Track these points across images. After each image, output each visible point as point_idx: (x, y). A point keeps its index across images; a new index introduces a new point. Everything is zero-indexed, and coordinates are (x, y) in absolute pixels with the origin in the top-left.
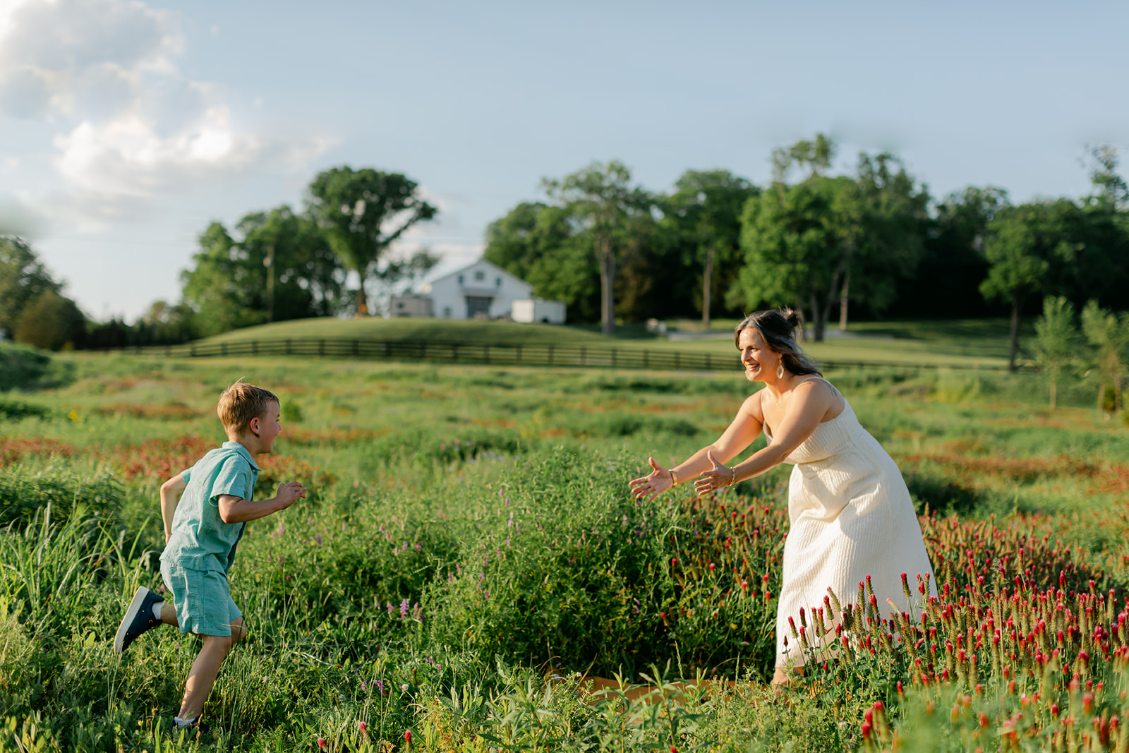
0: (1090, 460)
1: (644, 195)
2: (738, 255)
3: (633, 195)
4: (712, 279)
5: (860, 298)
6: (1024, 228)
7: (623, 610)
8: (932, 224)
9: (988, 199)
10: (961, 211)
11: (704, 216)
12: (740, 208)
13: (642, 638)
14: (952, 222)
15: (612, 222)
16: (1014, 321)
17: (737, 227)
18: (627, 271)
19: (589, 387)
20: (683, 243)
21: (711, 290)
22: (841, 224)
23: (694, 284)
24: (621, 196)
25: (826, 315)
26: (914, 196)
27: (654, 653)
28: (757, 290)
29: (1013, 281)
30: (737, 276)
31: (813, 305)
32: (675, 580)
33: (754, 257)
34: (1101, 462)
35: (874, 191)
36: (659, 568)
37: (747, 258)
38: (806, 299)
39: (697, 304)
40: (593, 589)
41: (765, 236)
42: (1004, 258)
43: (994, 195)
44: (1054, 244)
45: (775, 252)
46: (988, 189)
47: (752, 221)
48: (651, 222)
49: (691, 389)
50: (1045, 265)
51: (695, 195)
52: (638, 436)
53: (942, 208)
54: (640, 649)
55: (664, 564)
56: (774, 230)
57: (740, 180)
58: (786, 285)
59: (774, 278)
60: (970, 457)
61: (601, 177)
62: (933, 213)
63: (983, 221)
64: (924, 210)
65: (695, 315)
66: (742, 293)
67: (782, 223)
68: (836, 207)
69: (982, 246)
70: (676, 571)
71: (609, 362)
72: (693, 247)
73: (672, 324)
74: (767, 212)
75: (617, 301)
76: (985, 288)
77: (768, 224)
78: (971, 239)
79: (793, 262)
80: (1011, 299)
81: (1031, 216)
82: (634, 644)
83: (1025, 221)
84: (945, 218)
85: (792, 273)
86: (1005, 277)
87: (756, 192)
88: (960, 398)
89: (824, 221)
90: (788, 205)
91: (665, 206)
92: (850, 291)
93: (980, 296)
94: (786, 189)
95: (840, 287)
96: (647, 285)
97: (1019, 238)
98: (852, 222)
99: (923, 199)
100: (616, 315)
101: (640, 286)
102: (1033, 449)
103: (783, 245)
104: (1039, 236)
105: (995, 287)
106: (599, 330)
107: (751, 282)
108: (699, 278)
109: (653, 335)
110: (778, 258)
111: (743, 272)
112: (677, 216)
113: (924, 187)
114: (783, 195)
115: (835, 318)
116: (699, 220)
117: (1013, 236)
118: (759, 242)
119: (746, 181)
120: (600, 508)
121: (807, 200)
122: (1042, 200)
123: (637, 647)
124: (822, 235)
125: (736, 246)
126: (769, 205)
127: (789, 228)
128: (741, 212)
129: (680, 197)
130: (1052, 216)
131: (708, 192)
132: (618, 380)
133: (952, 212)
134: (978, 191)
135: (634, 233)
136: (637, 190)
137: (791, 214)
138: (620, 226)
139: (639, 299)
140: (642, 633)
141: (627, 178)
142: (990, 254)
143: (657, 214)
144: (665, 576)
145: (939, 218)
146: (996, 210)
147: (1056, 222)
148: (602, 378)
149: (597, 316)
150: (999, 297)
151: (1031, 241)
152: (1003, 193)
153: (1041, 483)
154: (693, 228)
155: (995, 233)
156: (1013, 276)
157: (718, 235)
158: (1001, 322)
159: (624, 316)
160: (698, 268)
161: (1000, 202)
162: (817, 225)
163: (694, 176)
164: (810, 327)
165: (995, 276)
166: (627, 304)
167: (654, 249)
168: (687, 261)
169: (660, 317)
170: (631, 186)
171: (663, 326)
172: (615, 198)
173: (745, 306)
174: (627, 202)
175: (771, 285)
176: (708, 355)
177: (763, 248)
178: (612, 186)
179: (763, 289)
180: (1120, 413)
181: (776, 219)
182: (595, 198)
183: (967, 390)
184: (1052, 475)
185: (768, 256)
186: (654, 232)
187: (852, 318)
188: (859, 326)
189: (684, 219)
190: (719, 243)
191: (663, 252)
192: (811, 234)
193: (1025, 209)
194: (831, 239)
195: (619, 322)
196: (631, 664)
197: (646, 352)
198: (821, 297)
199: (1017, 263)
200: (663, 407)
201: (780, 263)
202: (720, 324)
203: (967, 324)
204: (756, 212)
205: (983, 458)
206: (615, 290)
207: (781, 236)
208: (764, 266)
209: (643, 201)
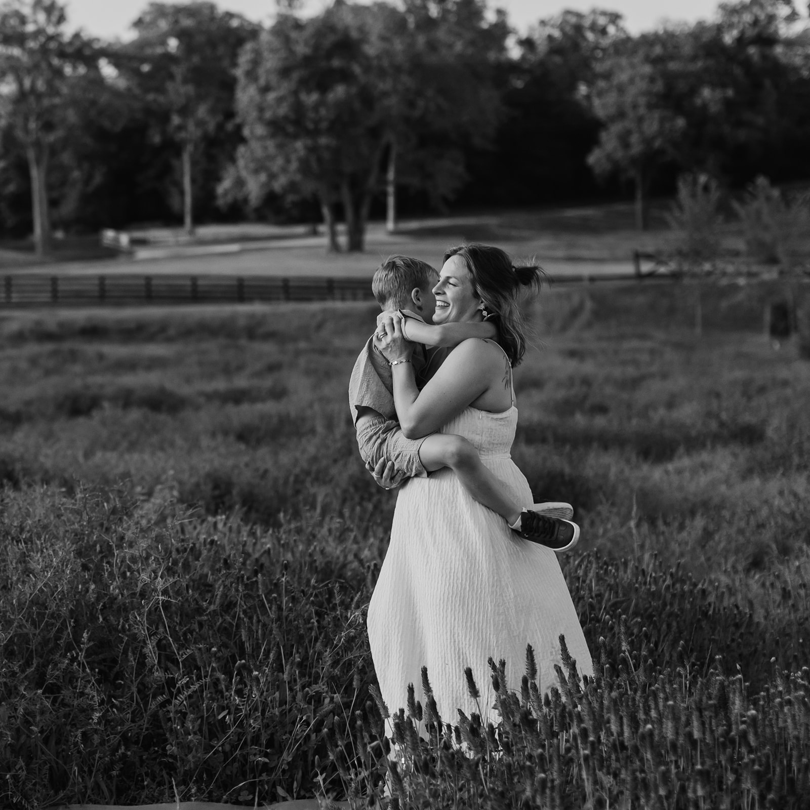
0: (748, 418)
1: (88, 44)
2: (230, 126)
3: (71, 43)
4: (194, 164)
5: (415, 181)
6: (647, 69)
7: (96, 715)
8: (514, 67)
9: (593, 27)
10: (556, 48)
11: (179, 71)
12: (234, 56)
13: (123, 754)
14: (542, 63)
15: (41, 85)
16: (638, 206)
17: (229, 86)
18: (66, 158)
19: (19, 338)
20: (149, 111)
21: (193, 181)
22: (382, 73)
23: (168, 172)
24: (53, 45)
25: (365, 211)
26: (484, 25)
27: (140, 775)
28: (263, 177)
29: (637, 148)
30: (233, 160)
31: (346, 196)
32: (166, 670)
33: (254, 130)
34: (764, 422)
35: (427, 24)
36: (144, 656)
37: (246, 132)
38: (336, 188)
39: (175, 202)
40: (52, 690)
41: (271, 96)
42: (621, 115)
43: (602, 21)
44: (694, 91)
45: (286, 118)
46: (594, 12)
47: (251, 75)
48: (98, 81)
49: (172, 332)
50: (681, 122)
51: (163, 43)
52: (96, 415)
53: (527, 44)
54: (121, 769)
55: (150, 647)
56: (285, 88)
57: (230, 15)
58: (305, 167)
59: (288, 161)
60: (580, 420)
61: (23, 20)
62: (515, 52)
63: (586, 63)
64: (502, 49)
65: (173, 220)
66: (240, 183)
67: (296, 76)
68: (371, 49)
69: (588, 97)
70: (167, 658)
71: (45, 297)
72: (164, 117)
73: (139, 234)
74: (271, 62)
75: (54, 203)
76: (594, 158)
77: (274, 79)
78: (573, 87)
79: (314, 133)
80: (632, 173)
81: (658, 50)
82: (112, 763)
83: (649, 60)
84: (532, 58)
85: (312, 150)
86: (624, 140)
87: (253, 32)
88: (564, 328)
89: (357, 69)
90: (301, 49)
91: (117, 56)
92: (398, 172)
93: (588, 171)
94: (298, 25)
95: (384, 169)
96: (98, 179)
97: (642, 85)
98: (398, 69)
99: (501, 30)
100: (54, 225)
101: (88, 180)
102: (671, 405)
103: (298, 108)
104: (670, 79)
105: (609, 157)
106: (31, 248)
107: (252, 166)
108: (175, 162)
109: (112, 253)
110: (291, 129)
111: (241, 150)
112: (137, 73)
113: (500, 12)
114: (294, 35)
115: (379, 215)
116: (171, 77)
117: (632, 81)
118: (261, 109)
119: (239, 16)
120: (59, 573)
121: (329, 41)
122: (670, 28)
123: (118, 767)
124: (354, 90)
125: (230, 114)
126: (273, 51)
127: (304, 84)
128: (235, 65)
129: (141, 45)
130: (687, 49)
131: (183, 35)
132: (61, 325)
133: (542, 47)
134: (579, 16)
135: (74, 102)
136: (77, 36)
137: (307, 61)
138: (53, 91)
139: (86, 199)
140: (123, 747)
141: (61, 19)
142: (601, 108)
143: (108, 70)
144: (153, 667)
145: (523, 58)
146: (605, 42)
147: (694, 58)
148: (38, 323)
149: (28, 227)
150: (616, 171)
151: (659, 86)
152: (615, 18)
153: (680, 458)
154: (161, 90)
155: (607, 76)
156: (634, 139)
157: (200, 98)
158: (621, 207)
159: (65, 224)
160: (173, 148)
161: (611, 30)
162: (345, 76)
163: (160, 11)
164: (341, 228)
165: (609, 141)
166: (69, 207)
167: (107, 124)
168: (156, 139)
169: (119, 227)
170: (68, 31)
171: (124, 239)
172: (44, 50)
173: (246, 200)
174: (62, 54)
175: (284, 170)
176: (194, 279)
177: (268, 115)
178: (40, 32)
179: (272, 176)
180: (794, 339)
181: (285, 72)
182: (16, 51)
183: (575, 313)
184: (694, 443)
185: (276, 127)
186: (104, 99)
187: (402, 213)
188: (414, 225)
189: (149, 75)
190: (202, 111)
191: (118, 128)
192: (339, 91)
193: (647, 41)
194: (367, 98)
195: (59, 235)
196: (110, 791)
197: (102, 279)
198: (356, 183)
199: (640, 120)
200: (130, 365)
201: (296, 137)
202: (207, 231)
203: (572, 213)
204: (256, 62)
205: (600, 422)
206: (49, 187)
207: (295, 93)
208: (271, 144)
209: (87, 52)
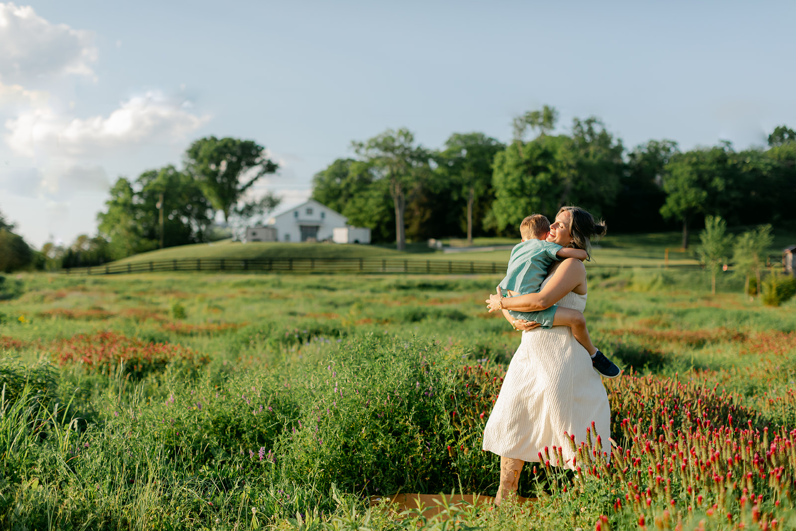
0: (741, 330)
1: (424, 152)
2: (490, 192)
3: (416, 152)
4: (473, 209)
6: (689, 168)
7: (418, 449)
8: (626, 167)
9: (664, 148)
10: (645, 157)
11: (466, 165)
12: (492, 159)
13: (432, 469)
14: (639, 165)
15: (402, 171)
16: (685, 233)
17: (490, 172)
18: (413, 205)
19: (388, 288)
20: (452, 184)
21: (473, 217)
22: (562, 168)
23: (460, 213)
24: (407, 152)
26: (612, 148)
27: (441, 480)
28: (505, 216)
29: (683, 206)
30: (491, 207)
32: (455, 427)
33: (502, 193)
34: (749, 331)
35: (585, 145)
37: (497, 195)
39: (463, 227)
41: (510, 178)
42: (676, 190)
43: (668, 145)
44: (711, 179)
45: (517, 189)
46: (664, 141)
47: (501, 167)
48: (429, 170)
49: (461, 287)
50: (704, 194)
51: (459, 151)
52: (424, 322)
53: (632, 156)
54: (431, 477)
55: (446, 415)
56: (516, 174)
57: (491, 139)
59: (517, 208)
60: (657, 330)
61: (393, 140)
62: (626, 160)
63: (661, 164)
64: (620, 158)
65: (462, 235)
66: (494, 219)
67: (522, 168)
68: (558, 157)
69: (661, 181)
70: (455, 420)
71: (402, 270)
72: (459, 187)
73: (446, 242)
74: (510, 162)
75: (406, 227)
76: (663, 210)
77: (511, 170)
78: (653, 177)
79: (530, 196)
80: (681, 218)
81: (694, 160)
82: (426, 473)
83: (690, 163)
84: (634, 162)
85: (529, 204)
86: (678, 203)
87: (502, 148)
88: (649, 289)
89: (550, 167)
90: (525, 156)
91: (439, 159)
93: (660, 216)
94: (523, 145)
96: (428, 215)
97: (687, 175)
98: (570, 167)
99: (619, 150)
100: (406, 237)
101: (423, 216)
102: (701, 324)
103: (522, 184)
104: (700, 174)
105: (670, 210)
106: (395, 247)
107: (501, 211)
108: (464, 209)
109: (433, 250)
110: (519, 193)
111: (495, 203)
112: (447, 166)
113: (619, 141)
114: (521, 149)
116: (463, 168)
117: (682, 174)
118: (505, 183)
119: (495, 140)
120: (400, 377)
121: (538, 152)
122: (701, 149)
124: (549, 176)
125: (490, 186)
126: (511, 156)
127: (525, 172)
128: (492, 162)
129: (449, 153)
130: (709, 160)
131: (469, 149)
132: (409, 282)
133: (639, 158)
134: (657, 143)
135: (418, 179)
136: (419, 148)
137: (527, 162)
138: (407, 174)
139: (422, 225)
140: (432, 466)
141: (411, 140)
142: (667, 187)
144: (447, 425)
145: (630, 162)
146: (670, 155)
147: (711, 164)
148: (398, 281)
149: (393, 237)
150: (674, 216)
151: (695, 177)
152: (674, 144)
153: (708, 347)
154: (458, 174)
155: (670, 172)
156: (683, 201)
157: (477, 178)
158: (675, 234)
159: (412, 237)
160: (463, 202)
161: (673, 150)
162: (545, 170)
163: (459, 137)
165: (670, 202)
166: (414, 229)
167: (432, 189)
168: (455, 197)
169: (437, 237)
170: (414, 146)
171: (439, 244)
172: (403, 155)
173: (497, 228)
174: (412, 157)
175: (515, 213)
176: (472, 263)
177: (508, 186)
178: (401, 146)
179: (509, 216)
180: (760, 296)
181: (517, 166)
182: (390, 155)
183: (654, 282)
184: (716, 341)
185: (512, 192)
186: (431, 177)
189: (452, 168)
190: (478, 183)
191: (438, 192)
192: (542, 176)
193: (690, 155)
194: (556, 179)
195: (409, 241)
196: (425, 488)
197: (428, 262)
199: (686, 192)
200: (442, 301)
201: (521, 197)
202: (479, 241)
203: (652, 236)
204: (503, 162)
205: (667, 331)
206: (405, 219)
207: (521, 178)
208: (509, 200)
209: (423, 156)
